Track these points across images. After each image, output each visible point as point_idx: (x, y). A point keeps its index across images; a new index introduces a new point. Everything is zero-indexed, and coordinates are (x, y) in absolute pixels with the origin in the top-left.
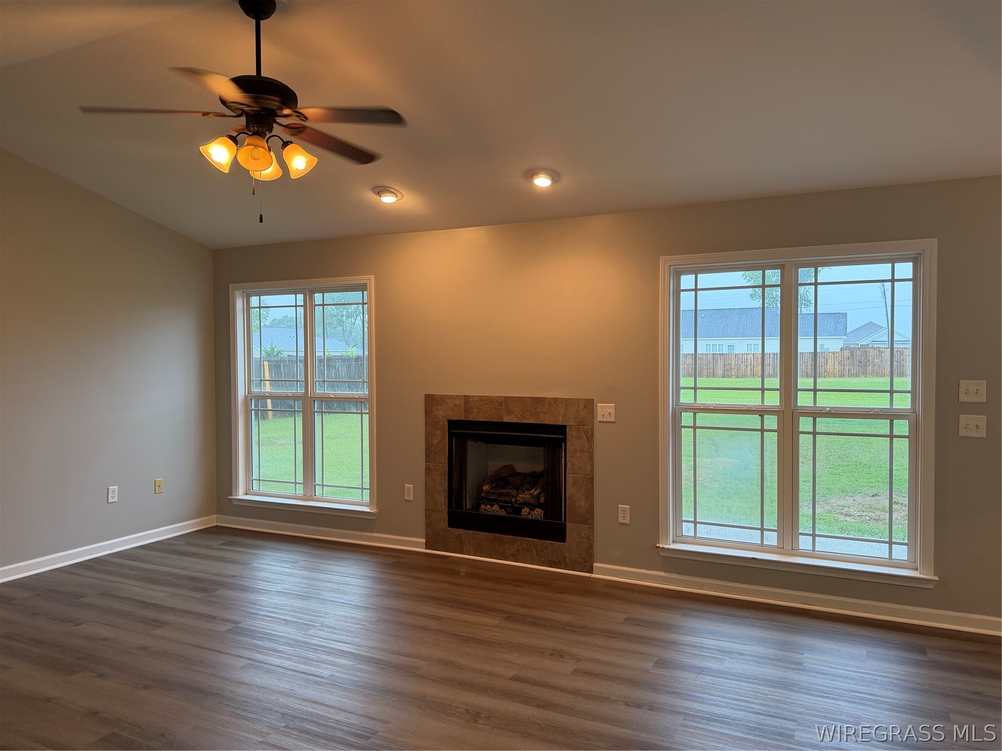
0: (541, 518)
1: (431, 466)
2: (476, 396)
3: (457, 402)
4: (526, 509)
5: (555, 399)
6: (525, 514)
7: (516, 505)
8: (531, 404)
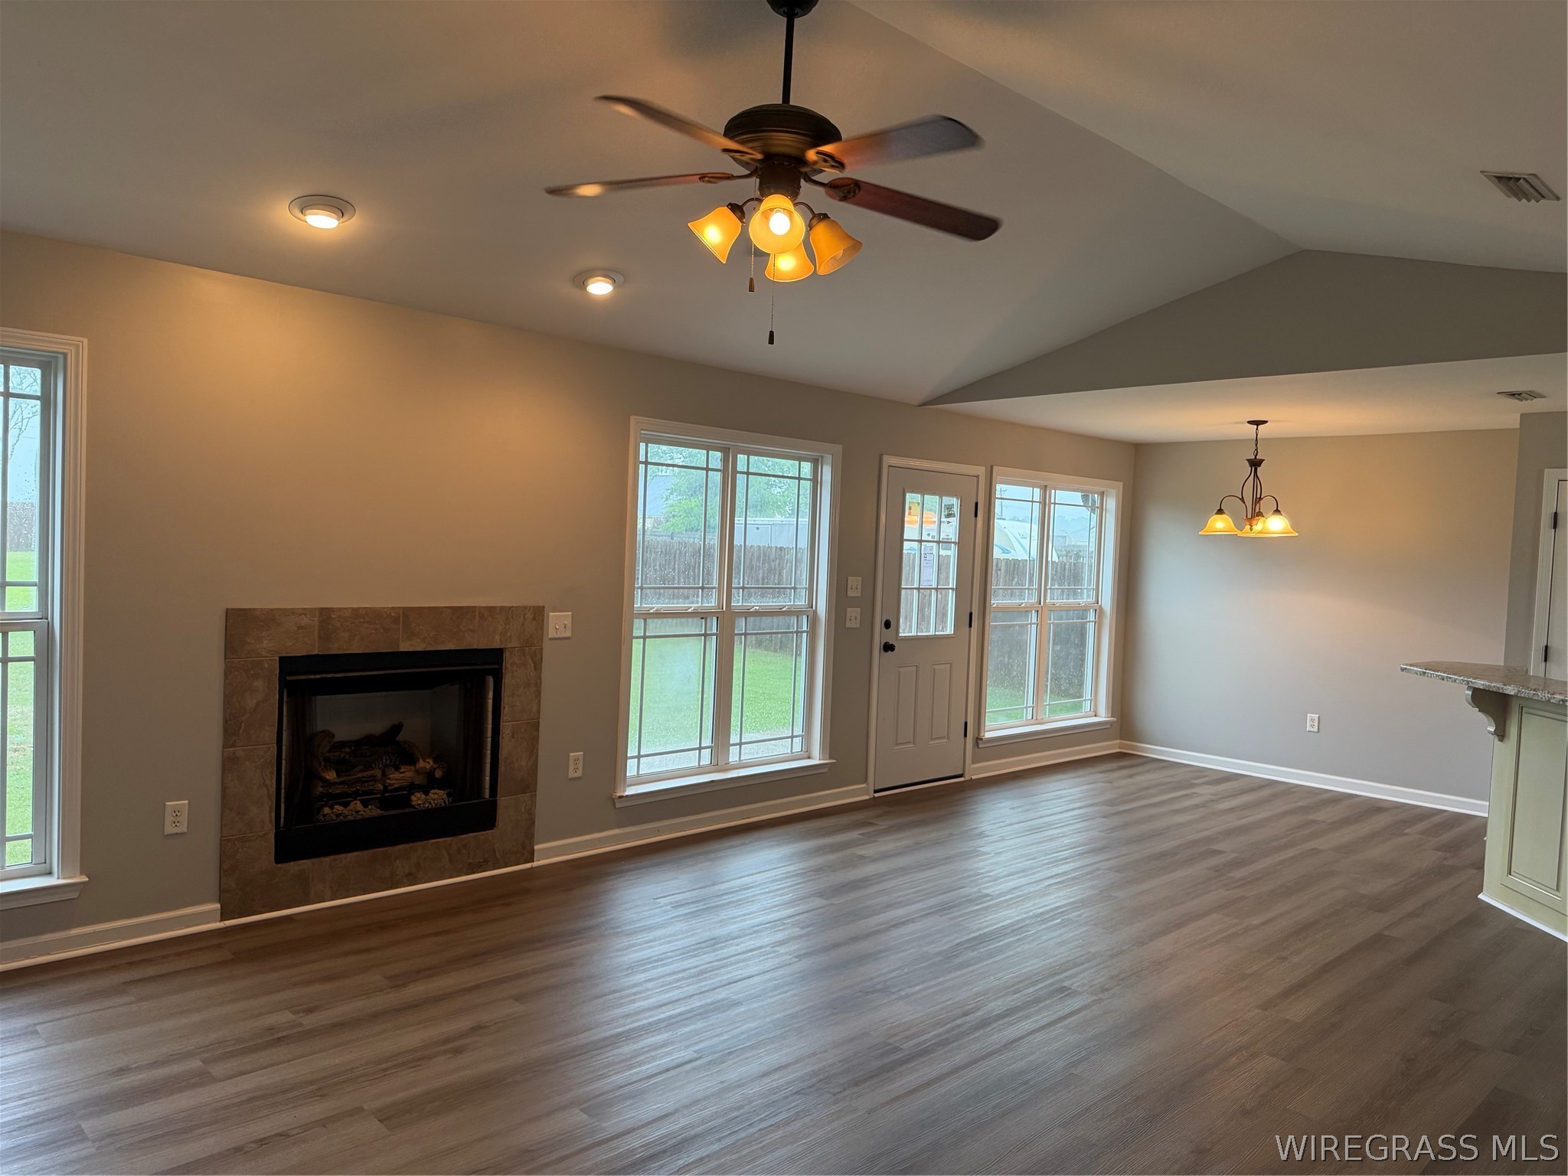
1: (240, 753)
2: (345, 609)
3: (305, 621)
4: (418, 795)
5: (491, 609)
6: (419, 802)
7: (386, 795)
8: (451, 619)
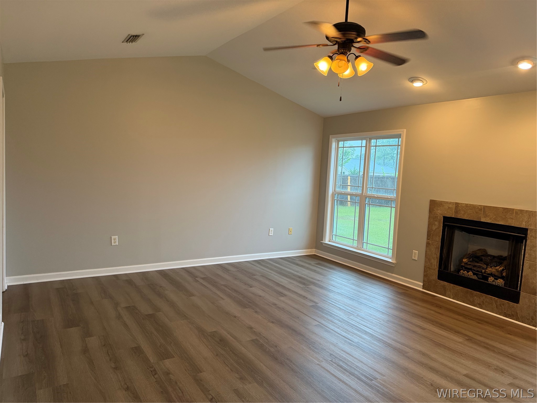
0: (502, 285)
1: (430, 242)
2: (463, 204)
3: (450, 206)
4: (491, 278)
5: (521, 211)
6: (491, 281)
7: (485, 274)
8: (503, 212)
